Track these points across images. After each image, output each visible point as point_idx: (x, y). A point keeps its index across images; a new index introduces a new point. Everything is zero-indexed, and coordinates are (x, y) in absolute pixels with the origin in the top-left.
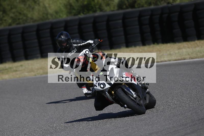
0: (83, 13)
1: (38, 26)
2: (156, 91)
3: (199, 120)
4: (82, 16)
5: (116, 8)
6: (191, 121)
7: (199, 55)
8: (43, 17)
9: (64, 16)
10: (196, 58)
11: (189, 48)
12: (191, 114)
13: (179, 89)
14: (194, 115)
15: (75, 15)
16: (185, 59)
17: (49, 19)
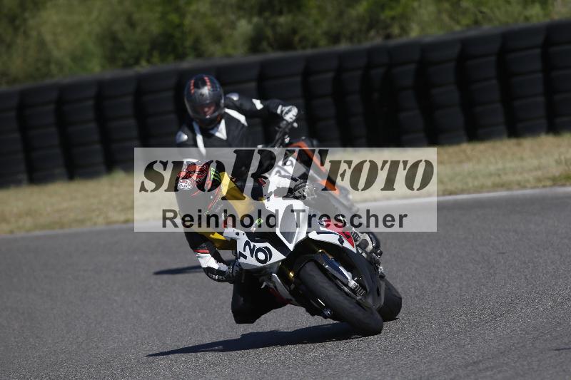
0: (148, 61)
1: (23, 94)
3: (466, 367)
4: (144, 68)
6: (444, 368)
7: (471, 185)
8: (38, 69)
9: (96, 68)
10: (462, 192)
12: (446, 349)
13: (413, 277)
14: (453, 353)
15: (126, 65)
17: (52, 76)
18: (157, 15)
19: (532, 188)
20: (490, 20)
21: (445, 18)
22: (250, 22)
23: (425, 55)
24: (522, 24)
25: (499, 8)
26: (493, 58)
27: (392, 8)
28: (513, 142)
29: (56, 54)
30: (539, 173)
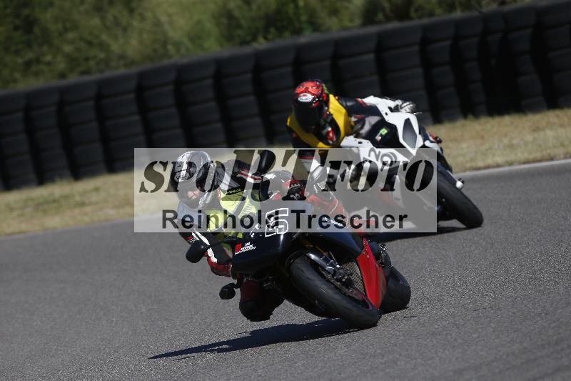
0: (265, 38)
1: (142, 76)
2: (472, 249)
4: (261, 44)
5: (358, 21)
8: (155, 51)
9: (214, 48)
11: (562, 126)
15: (244, 43)
16: (552, 159)
17: (170, 57)
23: (541, 19)
29: (173, 34)
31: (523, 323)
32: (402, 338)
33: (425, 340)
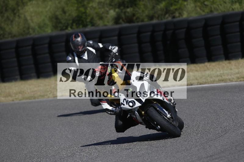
0: (71, 28)
1: (18, 42)
3: (207, 157)
4: (69, 31)
6: (198, 158)
7: (209, 80)
8: (24, 31)
9: (49, 31)
10: (205, 83)
11: (197, 71)
12: (198, 150)
14: (201, 152)
15: (62, 30)
16: (192, 85)
17: (30, 34)
18: (75, 8)
19: (235, 82)
20: (217, 10)
21: (198, 9)
22: (115, 11)
23: (190, 25)
24: (231, 11)
25: (221, 5)
26: (219, 26)
27: (175, 5)
28: (227, 62)
29: (32, 25)
30: (238, 75)
31: (177, 154)
32: (124, 157)
33: (134, 159)
